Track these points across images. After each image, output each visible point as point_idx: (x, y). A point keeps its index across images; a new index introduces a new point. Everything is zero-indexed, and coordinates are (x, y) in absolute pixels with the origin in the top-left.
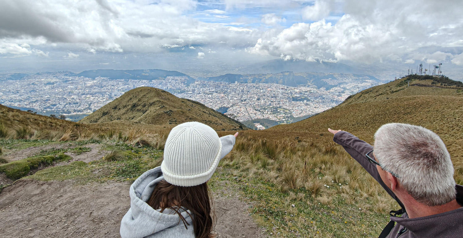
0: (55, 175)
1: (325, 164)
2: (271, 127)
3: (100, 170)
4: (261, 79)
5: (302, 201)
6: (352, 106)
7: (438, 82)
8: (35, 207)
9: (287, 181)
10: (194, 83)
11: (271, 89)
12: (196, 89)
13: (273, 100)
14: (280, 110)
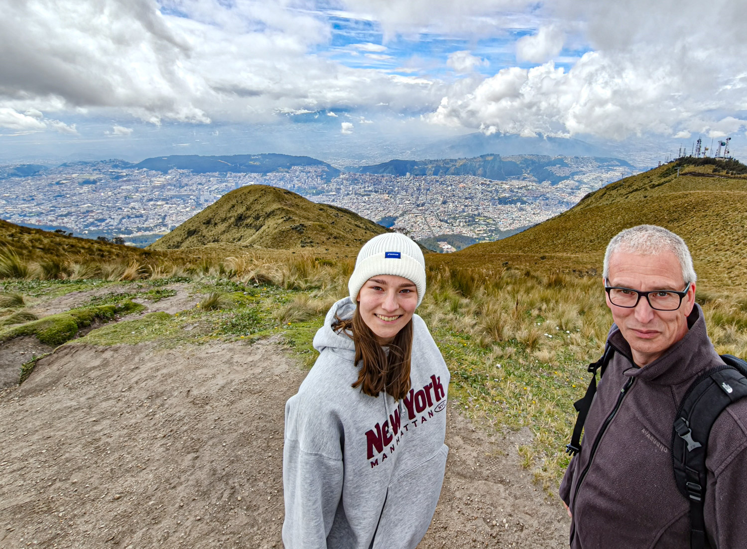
0: (121, 336)
1: (546, 303)
2: (465, 247)
3: (196, 325)
4: (448, 169)
5: (511, 359)
6: (591, 210)
7: (724, 168)
8: (97, 387)
9: (489, 330)
10: (339, 177)
11: (465, 184)
12: (343, 188)
13: (468, 204)
14: (479, 219)
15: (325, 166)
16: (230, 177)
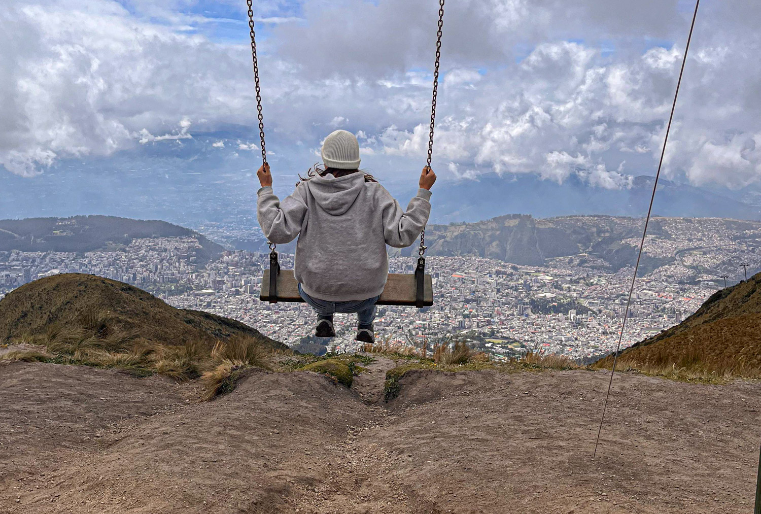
4: (430, 244)
10: (221, 259)
11: (463, 274)
12: (227, 281)
13: (471, 312)
14: (493, 343)
15: (195, 238)
16: (15, 259)
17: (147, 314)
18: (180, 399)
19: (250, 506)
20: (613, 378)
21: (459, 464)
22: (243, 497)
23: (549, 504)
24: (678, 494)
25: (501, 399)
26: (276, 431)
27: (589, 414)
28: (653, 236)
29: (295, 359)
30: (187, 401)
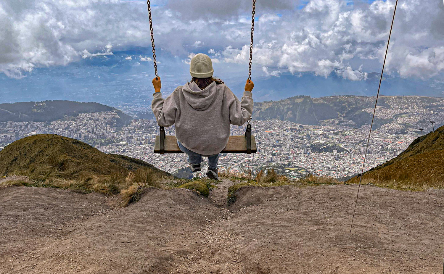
10: (131, 124)
11: (272, 130)
12: (135, 137)
13: (277, 152)
14: (290, 170)
15: (116, 112)
16: (10, 126)
17: (88, 157)
18: (108, 206)
19: (150, 268)
20: (360, 189)
21: (272, 241)
22: (146, 263)
23: (325, 263)
24: (399, 255)
25: (296, 202)
26: (164, 223)
27: (346, 210)
28: (380, 107)
29: (175, 181)
30: (112, 207)
